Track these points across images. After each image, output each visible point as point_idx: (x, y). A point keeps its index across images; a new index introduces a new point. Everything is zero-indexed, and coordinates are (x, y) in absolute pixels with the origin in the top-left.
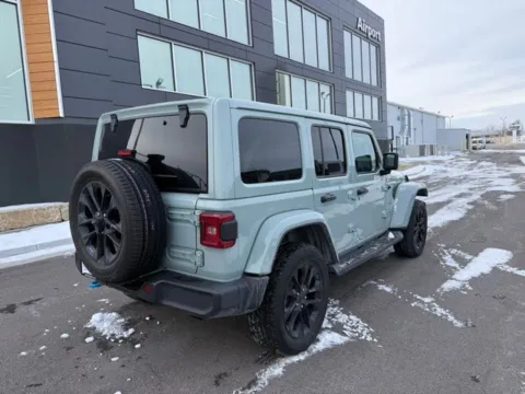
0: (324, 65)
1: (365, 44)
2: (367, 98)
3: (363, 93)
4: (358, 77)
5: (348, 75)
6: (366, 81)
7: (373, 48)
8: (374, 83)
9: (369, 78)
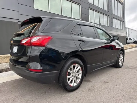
0: (105, 9)
1: (119, 4)
2: (119, 22)
3: (118, 20)
4: (116, 14)
5: (113, 13)
6: (119, 15)
7: (121, 5)
8: (121, 17)
9: (120, 15)
